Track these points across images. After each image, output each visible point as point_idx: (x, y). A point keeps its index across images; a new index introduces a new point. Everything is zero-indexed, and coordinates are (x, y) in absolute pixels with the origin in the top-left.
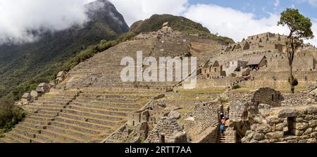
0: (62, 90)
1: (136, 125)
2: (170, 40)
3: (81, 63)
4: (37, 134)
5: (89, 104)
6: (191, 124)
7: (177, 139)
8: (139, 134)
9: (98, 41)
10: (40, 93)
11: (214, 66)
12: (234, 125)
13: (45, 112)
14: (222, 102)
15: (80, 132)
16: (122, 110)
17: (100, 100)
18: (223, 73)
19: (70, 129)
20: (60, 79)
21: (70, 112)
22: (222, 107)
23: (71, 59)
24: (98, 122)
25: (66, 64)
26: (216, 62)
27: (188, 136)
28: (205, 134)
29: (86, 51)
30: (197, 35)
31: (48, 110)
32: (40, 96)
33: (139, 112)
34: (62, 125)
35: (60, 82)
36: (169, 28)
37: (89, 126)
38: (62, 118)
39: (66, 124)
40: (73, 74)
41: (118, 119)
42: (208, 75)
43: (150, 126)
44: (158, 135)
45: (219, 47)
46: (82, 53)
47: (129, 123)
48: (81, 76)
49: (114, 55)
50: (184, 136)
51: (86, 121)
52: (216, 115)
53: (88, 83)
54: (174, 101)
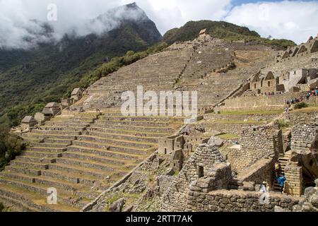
0: (77, 112)
1: (168, 153)
2: (209, 50)
3: (103, 78)
4: (43, 170)
5: (111, 129)
6: (237, 154)
7: (219, 171)
8: (172, 165)
9: (125, 52)
10: (48, 116)
11: (267, 79)
12: (298, 159)
13: (54, 141)
14: (279, 126)
15: (100, 164)
16: (151, 135)
17: (124, 123)
18: (281, 88)
19: (87, 161)
20: (75, 98)
21: (87, 139)
22: (280, 133)
23: (91, 73)
24: (122, 150)
25: (84, 79)
26: (270, 73)
27: (232, 169)
28: (256, 167)
29: (109, 64)
30: (243, 41)
31: (58, 137)
32: (49, 119)
33: (172, 137)
34: (77, 156)
35: (76, 101)
36: (208, 36)
37: (112, 155)
38: (78, 147)
39: (83, 154)
40: (93, 91)
41: (146, 146)
42: (259, 91)
43: (186, 155)
44: (195, 166)
45: (274, 53)
46: (105, 66)
47: (161, 151)
48: (102, 95)
49: (143, 69)
50: (228, 169)
51: (108, 149)
52: (272, 144)
53: (110, 103)
54: (215, 125)
